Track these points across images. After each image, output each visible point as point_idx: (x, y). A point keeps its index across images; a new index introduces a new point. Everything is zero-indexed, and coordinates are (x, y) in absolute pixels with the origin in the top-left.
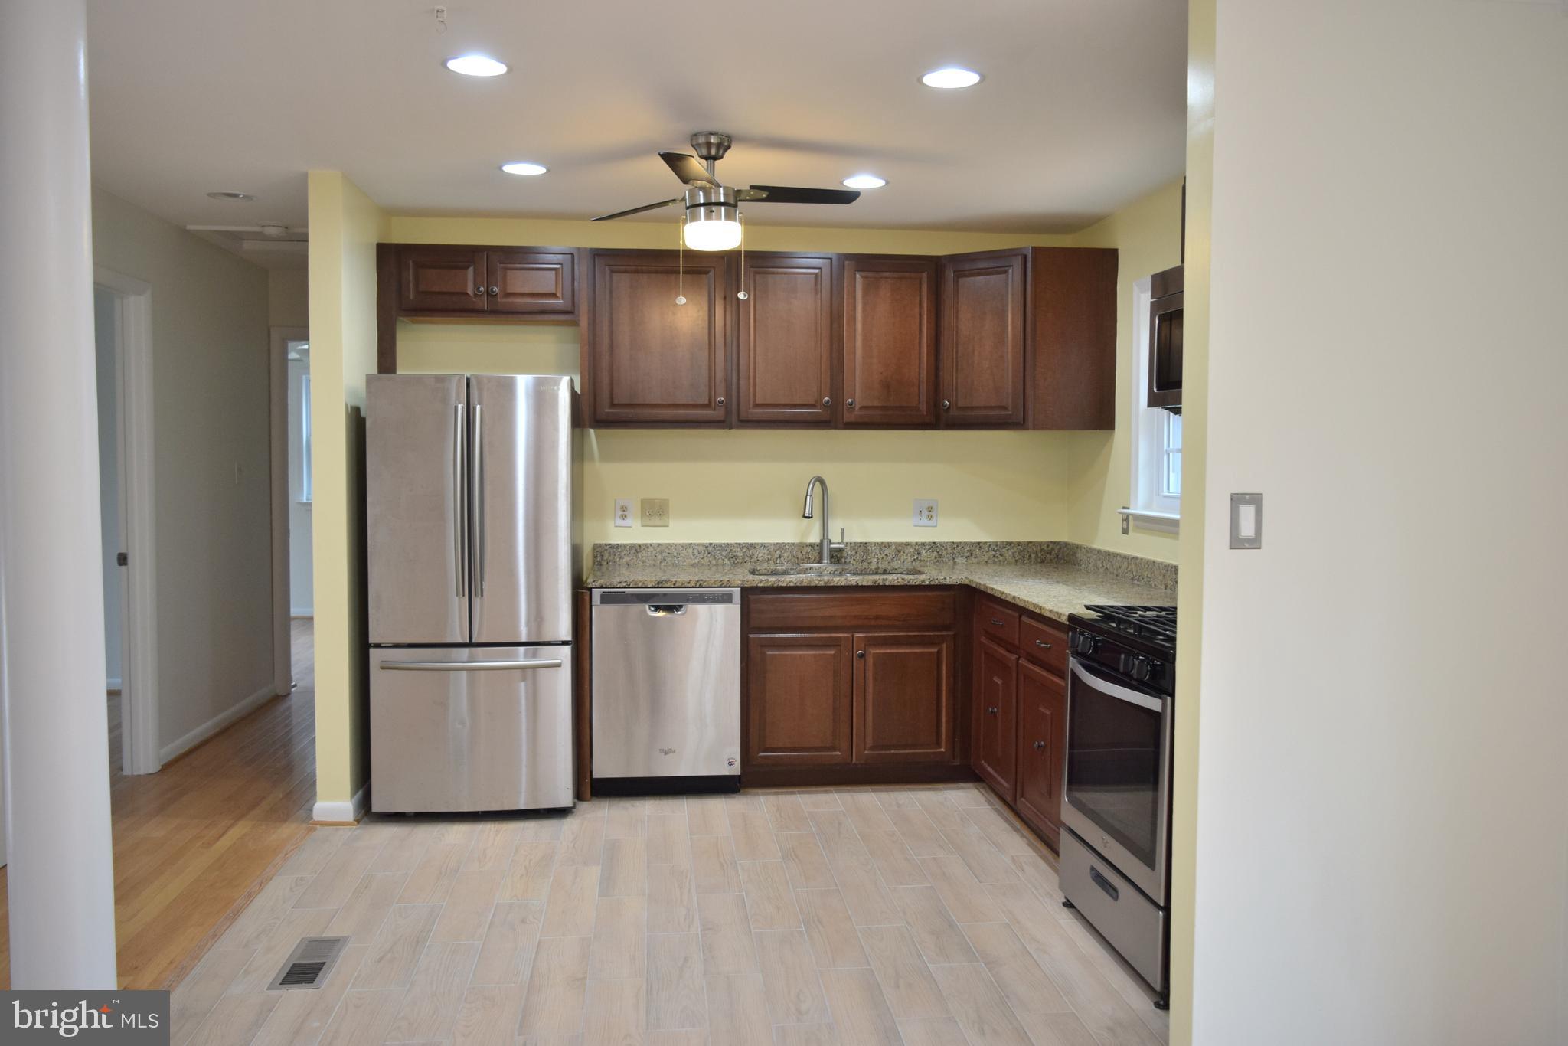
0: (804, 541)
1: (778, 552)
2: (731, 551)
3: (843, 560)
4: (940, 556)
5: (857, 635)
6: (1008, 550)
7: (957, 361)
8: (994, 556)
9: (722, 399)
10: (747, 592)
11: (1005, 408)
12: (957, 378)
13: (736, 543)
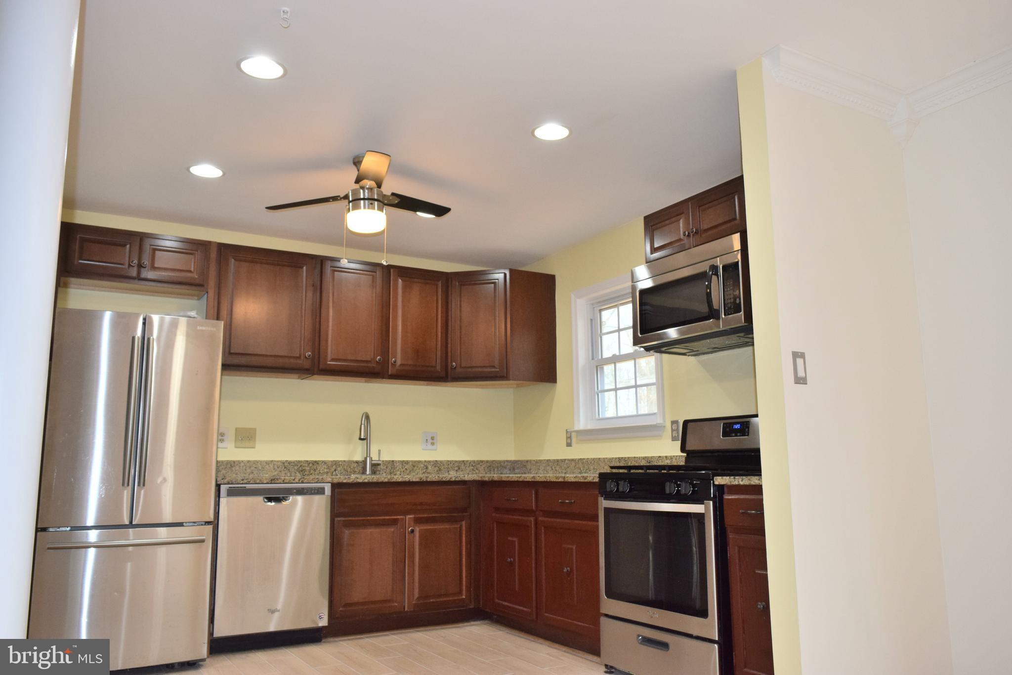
0: (351, 459)
1: (334, 467)
2: (301, 466)
3: (378, 473)
4: (440, 470)
5: (408, 517)
6: (481, 465)
7: (461, 338)
8: (473, 470)
9: (310, 353)
10: (335, 486)
11: (494, 367)
12: (461, 348)
13: (305, 461)
